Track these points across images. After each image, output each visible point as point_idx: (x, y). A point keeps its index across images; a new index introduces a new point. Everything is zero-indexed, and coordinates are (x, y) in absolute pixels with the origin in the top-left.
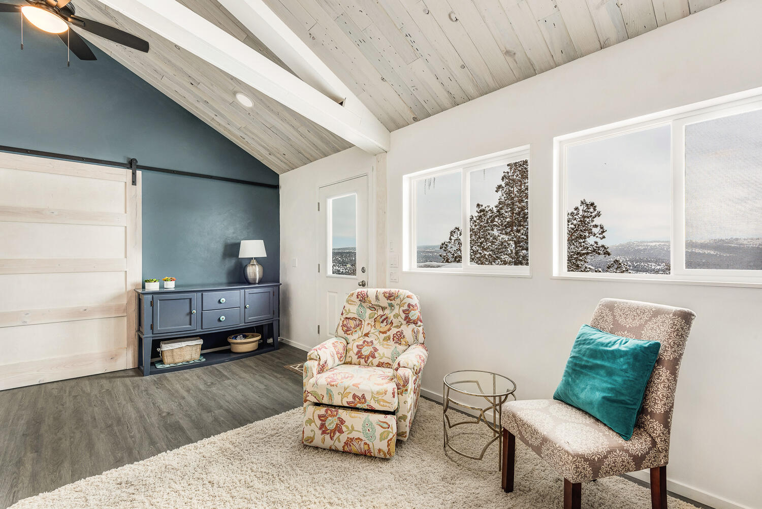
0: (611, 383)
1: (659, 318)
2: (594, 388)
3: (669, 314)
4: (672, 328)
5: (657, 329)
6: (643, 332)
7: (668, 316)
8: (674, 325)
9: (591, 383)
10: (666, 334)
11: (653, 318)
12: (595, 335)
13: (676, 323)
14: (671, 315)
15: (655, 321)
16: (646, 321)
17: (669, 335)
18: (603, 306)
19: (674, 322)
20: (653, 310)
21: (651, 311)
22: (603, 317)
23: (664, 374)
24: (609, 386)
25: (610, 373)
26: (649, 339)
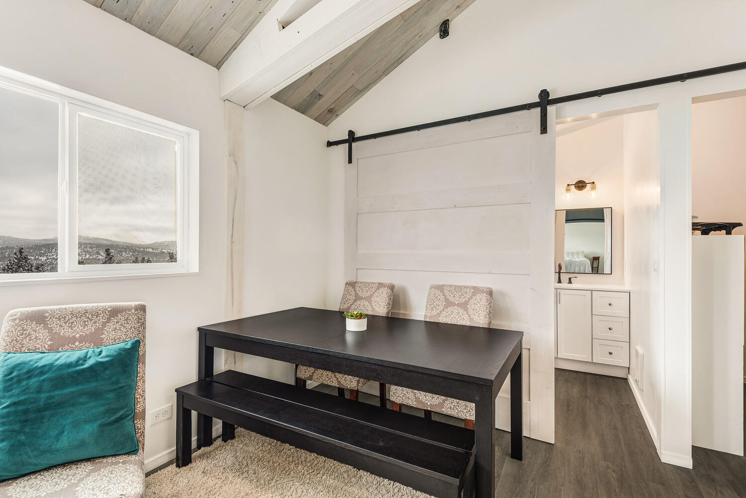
0: (103, 405)
1: (120, 316)
2: (76, 425)
3: (130, 310)
4: (138, 323)
5: (122, 329)
6: (103, 336)
7: (130, 312)
8: (139, 319)
9: (69, 421)
10: (134, 330)
11: (112, 318)
12: (43, 360)
13: (140, 317)
14: (133, 311)
15: (115, 320)
16: (104, 324)
17: (138, 330)
18: (21, 320)
19: (139, 317)
20: (109, 309)
21: (107, 312)
22: (29, 334)
23: (141, 369)
24: (102, 409)
25: (95, 395)
26: (115, 342)
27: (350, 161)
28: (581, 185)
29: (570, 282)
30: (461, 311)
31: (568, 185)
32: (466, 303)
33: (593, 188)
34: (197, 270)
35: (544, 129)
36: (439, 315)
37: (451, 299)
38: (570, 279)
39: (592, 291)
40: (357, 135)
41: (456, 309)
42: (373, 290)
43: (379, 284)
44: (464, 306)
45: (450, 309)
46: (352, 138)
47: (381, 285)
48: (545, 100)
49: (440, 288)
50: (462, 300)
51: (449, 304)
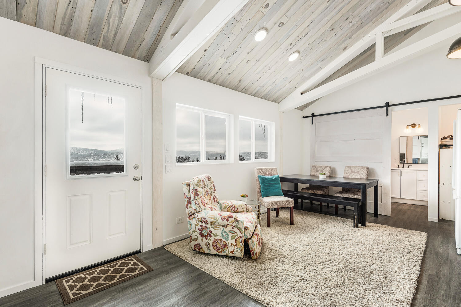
27: (312, 123)
28: (414, 125)
29: (408, 167)
30: (357, 174)
31: (407, 126)
32: (359, 171)
33: (419, 127)
34: (274, 161)
35: (387, 115)
36: (349, 175)
37: (353, 170)
38: (408, 166)
39: (416, 170)
40: (315, 115)
41: (355, 174)
42: (323, 168)
43: (326, 166)
44: (358, 173)
45: (353, 174)
46: (313, 115)
47: (326, 167)
48: (388, 105)
49: (349, 167)
50: (358, 171)
51: (352, 172)
